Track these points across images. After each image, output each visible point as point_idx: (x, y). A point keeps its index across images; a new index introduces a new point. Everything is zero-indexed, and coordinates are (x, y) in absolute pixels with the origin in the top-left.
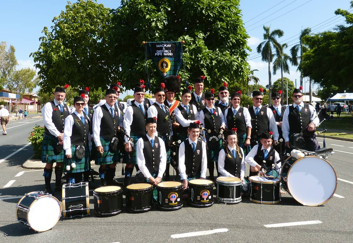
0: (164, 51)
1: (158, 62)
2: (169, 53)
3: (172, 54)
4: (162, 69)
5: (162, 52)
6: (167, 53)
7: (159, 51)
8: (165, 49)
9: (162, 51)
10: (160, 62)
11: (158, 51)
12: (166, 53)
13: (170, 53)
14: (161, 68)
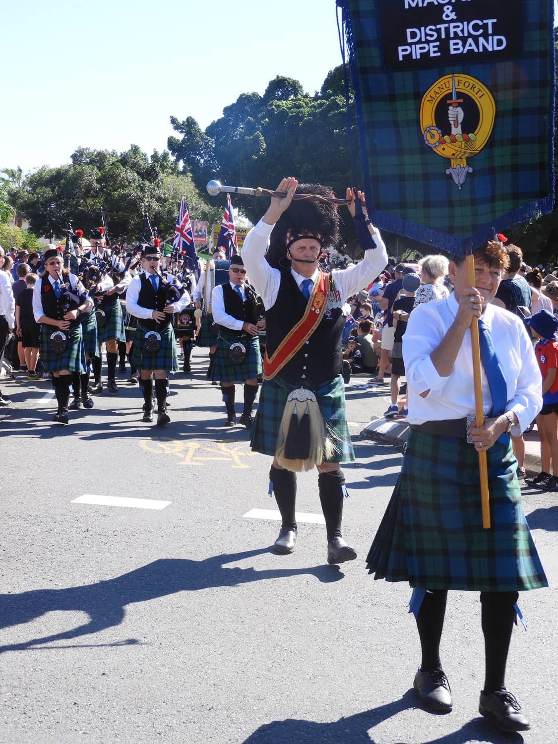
0: (447, 30)
1: (418, 97)
2: (481, 40)
3: (500, 43)
4: (442, 142)
5: (439, 39)
6: (470, 40)
7: (421, 33)
8: (453, 16)
9: (438, 31)
10: (427, 97)
11: (413, 35)
12: (464, 40)
13: (485, 36)
14: (437, 133)
